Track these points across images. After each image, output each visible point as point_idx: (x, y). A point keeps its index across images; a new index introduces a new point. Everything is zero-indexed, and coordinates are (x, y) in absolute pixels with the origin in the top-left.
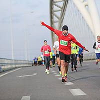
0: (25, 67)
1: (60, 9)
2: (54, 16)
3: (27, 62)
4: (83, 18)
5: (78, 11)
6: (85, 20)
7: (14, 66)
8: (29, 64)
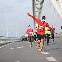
0: (16, 42)
1: (39, 3)
2: (36, 8)
3: (17, 39)
4: (55, 9)
5: (52, 4)
6: (56, 10)
7: (8, 41)
8: (18, 40)
